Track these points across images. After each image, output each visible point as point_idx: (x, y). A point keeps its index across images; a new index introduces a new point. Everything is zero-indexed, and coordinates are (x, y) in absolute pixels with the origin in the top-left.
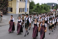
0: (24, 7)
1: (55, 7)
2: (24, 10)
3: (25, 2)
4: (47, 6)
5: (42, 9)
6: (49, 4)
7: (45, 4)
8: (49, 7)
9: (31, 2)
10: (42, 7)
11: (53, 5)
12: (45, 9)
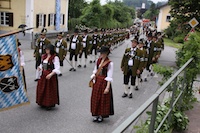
0: (53, 12)
1: (148, 12)
5: (108, 18)
6: (128, 1)
7: (117, 3)
10: (108, 11)
11: (143, 7)
12: (117, 16)
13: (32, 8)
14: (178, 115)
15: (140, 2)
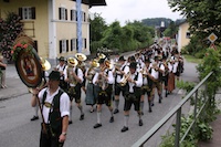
0: (75, 37)
1: (168, 30)
2: (75, 46)
3: (74, 21)
4: (145, 29)
5: (128, 39)
6: (147, 21)
7: (136, 23)
8: (150, 30)
9: (92, 19)
10: (128, 33)
11: (162, 25)
12: (137, 36)
13: (55, 35)
14: (203, 125)
15: (159, 21)
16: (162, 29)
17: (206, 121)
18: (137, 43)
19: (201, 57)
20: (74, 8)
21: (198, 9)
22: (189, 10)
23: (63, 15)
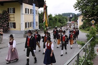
0: (32, 21)
1: (73, 18)
2: (32, 25)
3: (32, 14)
4: (63, 18)
5: (56, 22)
6: (64, 14)
7: (59, 15)
8: (65, 18)
9: (40, 13)
10: (56, 19)
11: (71, 16)
12: (60, 21)
14: (89, 61)
15: (69, 14)
16: (71, 18)
17: (90, 59)
18: (60, 24)
19: (88, 30)
20: (32, 8)
21: (86, 9)
22: (82, 10)
23: (27, 12)
